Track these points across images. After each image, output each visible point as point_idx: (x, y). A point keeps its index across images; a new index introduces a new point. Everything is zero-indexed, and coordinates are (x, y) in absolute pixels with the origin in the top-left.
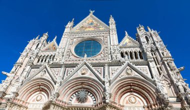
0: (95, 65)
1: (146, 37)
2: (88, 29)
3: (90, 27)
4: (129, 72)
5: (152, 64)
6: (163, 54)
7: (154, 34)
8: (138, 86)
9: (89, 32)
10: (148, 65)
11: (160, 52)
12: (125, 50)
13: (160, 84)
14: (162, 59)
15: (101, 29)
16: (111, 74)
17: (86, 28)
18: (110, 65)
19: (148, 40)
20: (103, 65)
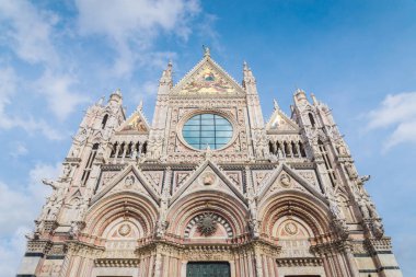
0: (226, 168)
1: (310, 114)
2: (204, 90)
3: (207, 86)
4: (286, 180)
5: (322, 169)
6: (338, 149)
7: (323, 110)
8: (301, 205)
9: (207, 96)
10: (315, 169)
11: (334, 145)
12: (275, 138)
13: (335, 204)
14: (336, 158)
15: (230, 91)
16: (256, 185)
17: (200, 87)
18: (253, 168)
19: (313, 122)
20: (241, 168)
